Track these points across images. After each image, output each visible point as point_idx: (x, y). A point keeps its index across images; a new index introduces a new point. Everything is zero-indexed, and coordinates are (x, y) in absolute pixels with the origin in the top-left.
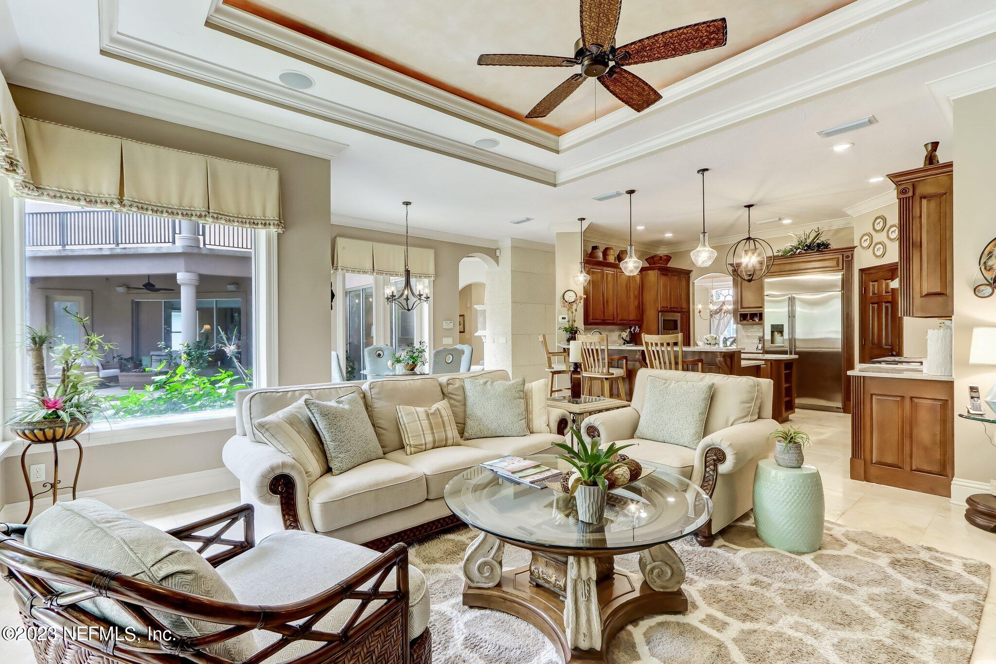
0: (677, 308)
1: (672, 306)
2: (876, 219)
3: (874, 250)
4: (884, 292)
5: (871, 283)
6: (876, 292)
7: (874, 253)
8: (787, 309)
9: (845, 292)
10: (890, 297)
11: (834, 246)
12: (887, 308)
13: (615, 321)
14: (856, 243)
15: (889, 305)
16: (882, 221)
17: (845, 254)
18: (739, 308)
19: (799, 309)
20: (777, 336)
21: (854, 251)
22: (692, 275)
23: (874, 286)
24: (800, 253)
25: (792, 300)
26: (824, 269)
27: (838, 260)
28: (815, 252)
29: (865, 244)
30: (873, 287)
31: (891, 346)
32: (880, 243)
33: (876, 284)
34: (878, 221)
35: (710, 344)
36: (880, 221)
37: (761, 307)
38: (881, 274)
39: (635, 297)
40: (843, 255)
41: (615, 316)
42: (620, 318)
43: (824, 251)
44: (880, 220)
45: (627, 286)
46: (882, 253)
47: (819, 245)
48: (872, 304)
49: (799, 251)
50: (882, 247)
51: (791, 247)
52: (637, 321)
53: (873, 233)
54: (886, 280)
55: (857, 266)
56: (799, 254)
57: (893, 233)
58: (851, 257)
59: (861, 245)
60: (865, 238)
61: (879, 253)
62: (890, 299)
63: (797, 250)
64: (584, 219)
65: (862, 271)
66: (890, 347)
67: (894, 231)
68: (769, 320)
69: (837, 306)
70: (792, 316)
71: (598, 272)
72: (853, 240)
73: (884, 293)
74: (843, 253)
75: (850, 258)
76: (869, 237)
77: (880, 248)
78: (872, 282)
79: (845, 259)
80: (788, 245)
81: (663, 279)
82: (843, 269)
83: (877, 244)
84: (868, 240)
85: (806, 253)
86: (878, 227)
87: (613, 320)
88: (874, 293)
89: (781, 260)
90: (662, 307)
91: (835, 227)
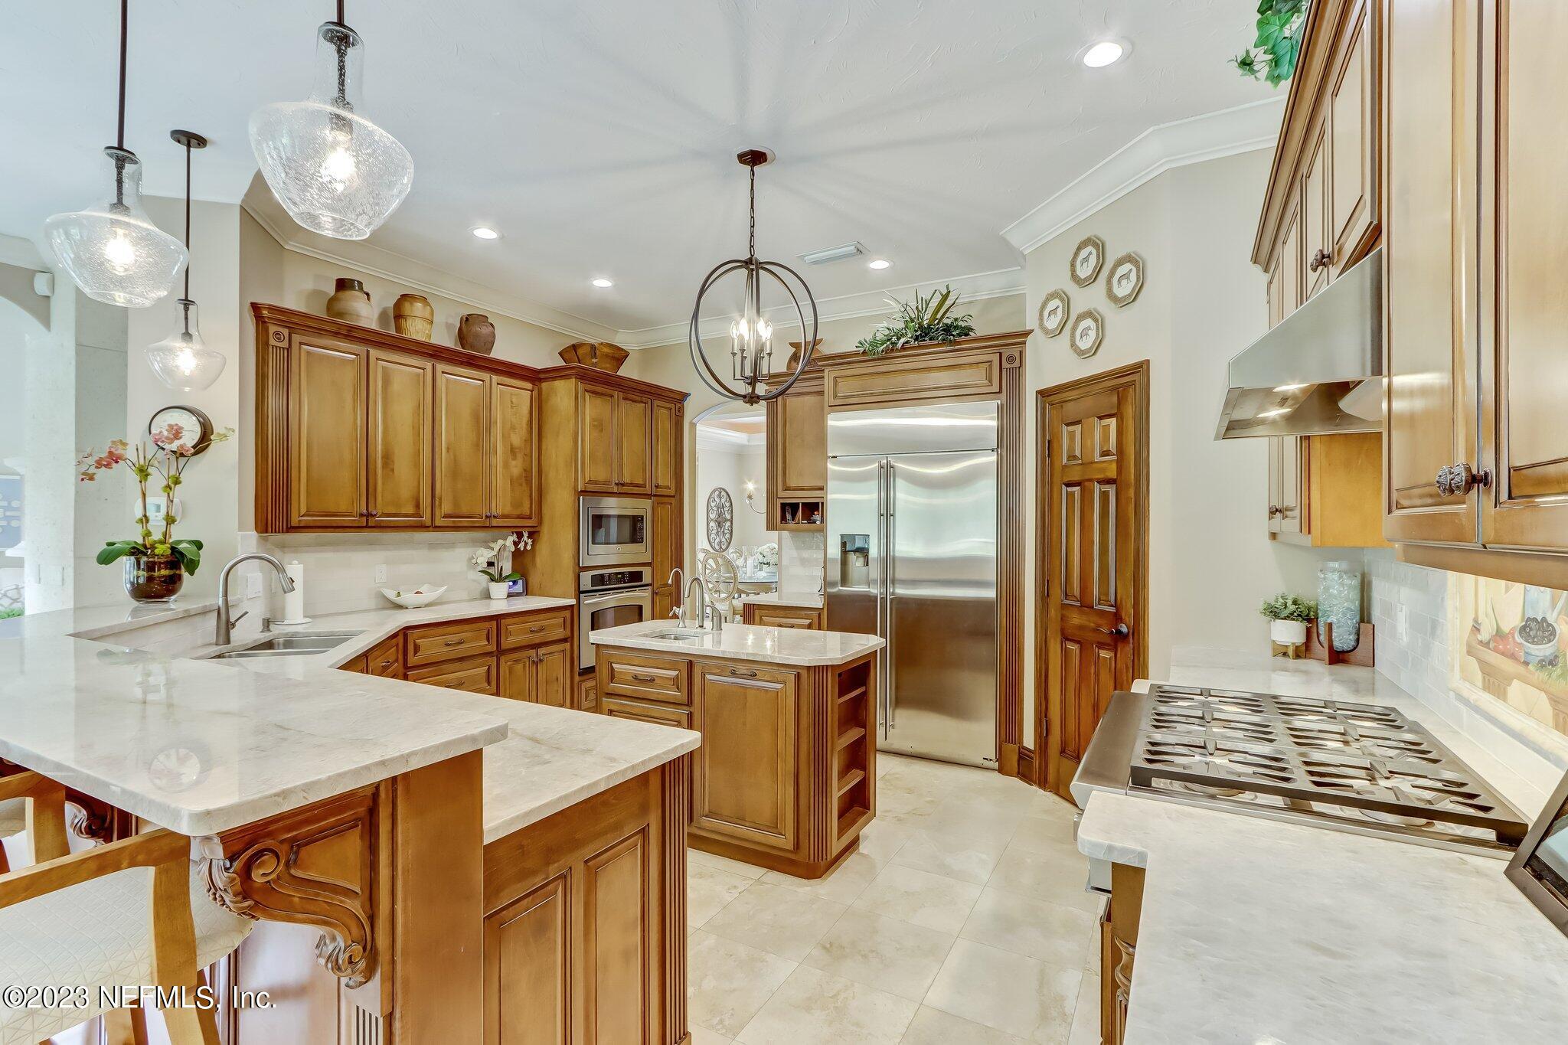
0: (643, 486)
1: (627, 480)
2: (1079, 249)
3: (1073, 335)
4: (1097, 452)
5: (1065, 428)
6: (1078, 453)
7: (1073, 344)
8: (875, 496)
9: (1004, 453)
10: (1114, 466)
11: (980, 329)
12: (1104, 496)
13: (426, 519)
14: (1031, 323)
15: (1112, 490)
16: (1094, 252)
17: (1006, 352)
18: (780, 487)
19: (904, 496)
20: (856, 562)
21: (1024, 343)
22: (690, 406)
23: (1072, 435)
24: (907, 345)
25: (887, 474)
26: (959, 394)
27: (991, 366)
28: (938, 345)
29: (1052, 323)
30: (1071, 440)
31: (1115, 606)
32: (1089, 314)
33: (1077, 429)
34: (1083, 253)
35: (768, 564)
36: (1090, 253)
37: (821, 489)
38: (1088, 403)
39: (513, 451)
40: (1001, 354)
41: (426, 502)
42: (446, 507)
43: (959, 343)
44: (1090, 248)
45: (476, 417)
46: (1094, 342)
47: (947, 329)
48: (1068, 485)
49: (903, 340)
50: (1092, 324)
51: (887, 332)
52: (520, 517)
53: (1071, 288)
54: (1101, 418)
55: (1034, 381)
56: (903, 348)
57: (1124, 282)
58: (1018, 360)
59: (1042, 326)
60: (1054, 303)
61: (1085, 344)
62: (1112, 473)
63: (899, 339)
64: (201, 142)
65: (1043, 394)
66: (1113, 609)
67: (1126, 276)
68: (838, 523)
69: (986, 491)
70: (887, 514)
71: (343, 361)
72: (1021, 311)
73: (1097, 458)
74: (1003, 350)
75: (1017, 364)
76: (1062, 300)
77: (1089, 328)
78: (1068, 425)
79: (1005, 365)
80: (880, 329)
81: (592, 408)
82: (1000, 392)
83: (1081, 317)
84: (1060, 311)
85: (920, 347)
86: (1084, 272)
87: (418, 515)
88: (1072, 457)
89: (863, 365)
90: (590, 482)
91: (983, 296)
